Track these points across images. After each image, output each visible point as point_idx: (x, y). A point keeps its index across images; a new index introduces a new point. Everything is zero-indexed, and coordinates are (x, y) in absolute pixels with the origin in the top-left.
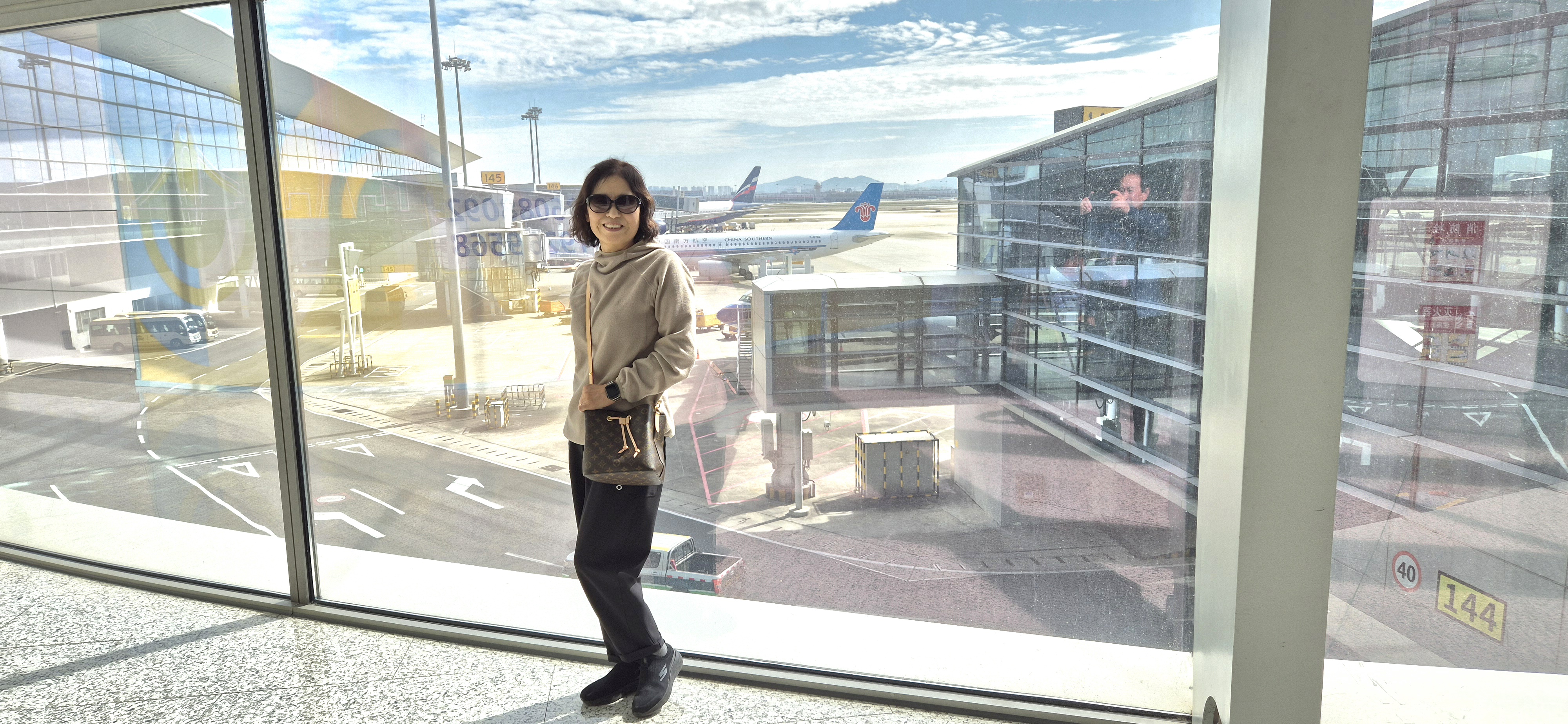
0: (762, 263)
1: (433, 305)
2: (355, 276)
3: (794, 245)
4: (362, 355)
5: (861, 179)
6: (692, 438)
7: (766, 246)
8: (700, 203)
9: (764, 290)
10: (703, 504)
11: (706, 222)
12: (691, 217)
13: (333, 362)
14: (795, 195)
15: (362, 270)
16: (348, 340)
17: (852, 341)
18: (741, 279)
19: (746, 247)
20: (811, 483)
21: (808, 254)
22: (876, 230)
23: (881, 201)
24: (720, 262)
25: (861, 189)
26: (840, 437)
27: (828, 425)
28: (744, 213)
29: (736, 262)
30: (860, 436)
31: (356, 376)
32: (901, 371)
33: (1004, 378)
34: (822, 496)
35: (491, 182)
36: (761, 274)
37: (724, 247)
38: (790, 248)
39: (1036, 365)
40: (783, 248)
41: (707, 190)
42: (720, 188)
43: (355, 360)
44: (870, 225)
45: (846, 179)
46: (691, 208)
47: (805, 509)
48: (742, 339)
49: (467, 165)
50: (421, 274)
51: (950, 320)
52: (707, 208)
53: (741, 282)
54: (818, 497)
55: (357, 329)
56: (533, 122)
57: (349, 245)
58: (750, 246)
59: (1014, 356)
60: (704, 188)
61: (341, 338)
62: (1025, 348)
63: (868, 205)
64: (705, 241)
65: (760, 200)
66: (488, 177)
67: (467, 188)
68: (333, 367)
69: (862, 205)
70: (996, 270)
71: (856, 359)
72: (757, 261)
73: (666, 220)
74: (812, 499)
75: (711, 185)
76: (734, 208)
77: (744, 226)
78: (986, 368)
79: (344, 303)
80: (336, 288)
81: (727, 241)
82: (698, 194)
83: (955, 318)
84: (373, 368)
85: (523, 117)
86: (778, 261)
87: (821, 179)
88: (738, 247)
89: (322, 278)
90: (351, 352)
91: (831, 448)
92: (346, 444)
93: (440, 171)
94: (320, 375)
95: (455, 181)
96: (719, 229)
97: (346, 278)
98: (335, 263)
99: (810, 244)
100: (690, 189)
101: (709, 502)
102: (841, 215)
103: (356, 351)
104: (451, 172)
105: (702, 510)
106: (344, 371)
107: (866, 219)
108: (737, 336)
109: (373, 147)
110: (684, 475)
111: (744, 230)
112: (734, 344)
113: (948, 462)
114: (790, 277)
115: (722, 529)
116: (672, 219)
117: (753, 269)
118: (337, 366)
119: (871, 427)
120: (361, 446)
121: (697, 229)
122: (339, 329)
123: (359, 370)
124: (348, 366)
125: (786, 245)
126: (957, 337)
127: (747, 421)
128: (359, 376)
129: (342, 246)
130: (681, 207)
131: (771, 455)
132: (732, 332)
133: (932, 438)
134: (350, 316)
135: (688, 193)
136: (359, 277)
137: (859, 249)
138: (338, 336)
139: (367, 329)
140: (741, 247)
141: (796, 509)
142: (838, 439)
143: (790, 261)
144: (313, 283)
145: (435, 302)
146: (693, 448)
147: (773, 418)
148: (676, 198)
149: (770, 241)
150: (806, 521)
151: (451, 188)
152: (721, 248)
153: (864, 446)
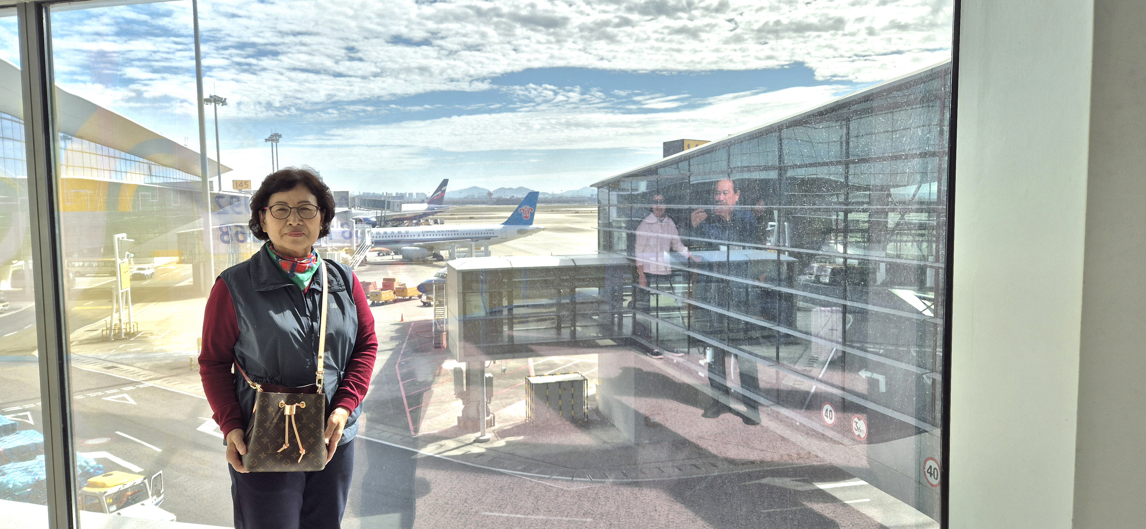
0: (453, 248)
1: (189, 282)
2: (126, 260)
3: (474, 236)
4: (129, 323)
5: (521, 189)
6: (398, 382)
7: (453, 236)
8: (403, 205)
9: (457, 269)
10: (408, 434)
11: (407, 219)
12: (395, 215)
13: (105, 328)
14: (474, 200)
15: (132, 255)
16: (118, 310)
17: (524, 306)
18: (435, 261)
19: (438, 237)
20: (491, 415)
21: (486, 242)
22: (534, 226)
23: (538, 205)
24: (418, 248)
25: (522, 196)
26: (512, 378)
27: (504, 371)
28: (436, 213)
29: (431, 248)
30: (529, 378)
31: (123, 339)
32: (559, 328)
33: (634, 333)
34: (501, 425)
35: (240, 188)
36: (452, 257)
37: (421, 237)
38: (472, 238)
39: (657, 324)
40: (468, 238)
41: (407, 195)
42: (417, 194)
43: (123, 326)
44: (530, 222)
45: (511, 189)
46: (396, 209)
47: (488, 436)
48: (436, 306)
49: (222, 175)
50: (180, 258)
51: (593, 291)
52: (407, 208)
53: (435, 263)
54: (497, 426)
55: (127, 302)
56: (274, 144)
57: (123, 236)
58: (441, 237)
59: (640, 317)
60: (406, 194)
61: (112, 309)
62: (647, 310)
63: (528, 207)
64: (407, 232)
65: (448, 203)
66: (238, 184)
67: (221, 192)
68: (104, 332)
69: (524, 207)
70: (626, 254)
71: (524, 320)
72: (449, 247)
73: (377, 217)
74: (493, 428)
75: (411, 192)
76: (428, 209)
77: (436, 222)
78: (620, 325)
79: (116, 281)
80: (110, 269)
81: (424, 233)
82: (402, 198)
83: (597, 289)
84: (138, 332)
85: (266, 140)
86: (463, 247)
87: (492, 190)
88: (432, 237)
89: (98, 262)
90: (120, 320)
91: (507, 388)
92: (114, 394)
93: (200, 179)
94: (94, 339)
95: (212, 188)
96: (417, 224)
97: (119, 261)
98: (110, 250)
99: (486, 235)
100: (394, 195)
101: (413, 433)
102: (509, 214)
103: (125, 319)
104: (209, 180)
105: (407, 439)
106: (114, 335)
107: (526, 217)
108: (432, 303)
109: (145, 161)
110: (392, 412)
111: (436, 225)
112: (431, 310)
113: (594, 396)
114: (474, 259)
115: (422, 454)
116: (381, 217)
117: (444, 253)
118: (108, 332)
119: (536, 370)
120: (126, 396)
121: (400, 224)
122: (111, 301)
123: (126, 334)
124: (117, 331)
125: (468, 236)
126: (599, 302)
127: (441, 368)
128: (126, 339)
129: (116, 236)
130: (388, 208)
131: (460, 395)
132: (428, 301)
133: (583, 379)
134: (120, 291)
135: (393, 197)
136: (130, 260)
137: (522, 239)
138: (110, 307)
139: (134, 302)
140: (435, 237)
141: (481, 436)
142: (512, 380)
143: (473, 247)
144: (92, 266)
145: (191, 279)
146: (399, 390)
147: (463, 366)
148: (384, 201)
149: (456, 233)
150: (489, 445)
151: (209, 192)
152: (419, 238)
153: (532, 385)
